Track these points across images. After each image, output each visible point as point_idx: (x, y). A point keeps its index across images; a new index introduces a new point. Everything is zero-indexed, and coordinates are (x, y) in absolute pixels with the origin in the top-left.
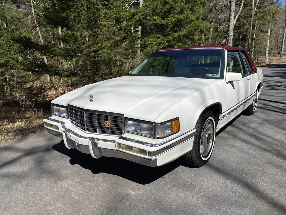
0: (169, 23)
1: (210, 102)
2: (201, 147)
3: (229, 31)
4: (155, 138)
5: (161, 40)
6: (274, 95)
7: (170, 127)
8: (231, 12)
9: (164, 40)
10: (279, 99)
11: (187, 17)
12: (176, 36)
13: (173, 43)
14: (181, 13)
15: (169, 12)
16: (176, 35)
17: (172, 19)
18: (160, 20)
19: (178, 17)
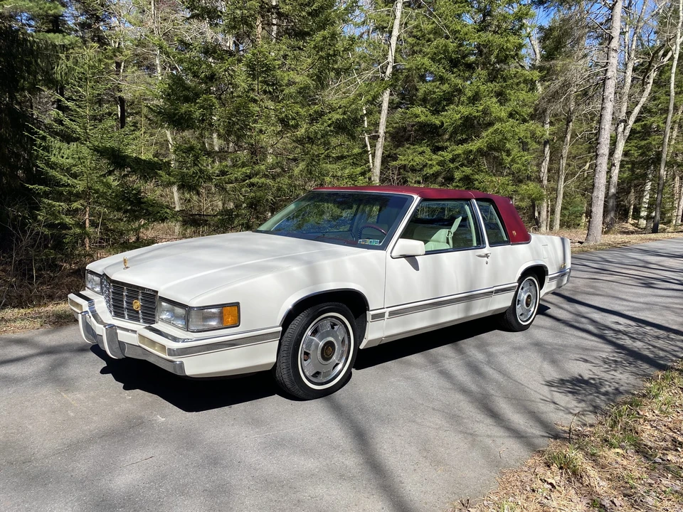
0: (447, 122)
2: (302, 366)
3: (599, 143)
4: (188, 331)
5: (427, 158)
6: (627, 298)
7: (219, 317)
8: (605, 101)
9: (431, 160)
10: (628, 306)
11: (486, 112)
12: (460, 152)
13: (452, 166)
14: (474, 103)
15: (449, 99)
16: (460, 149)
17: (453, 115)
18: (427, 116)
19: (466, 110)
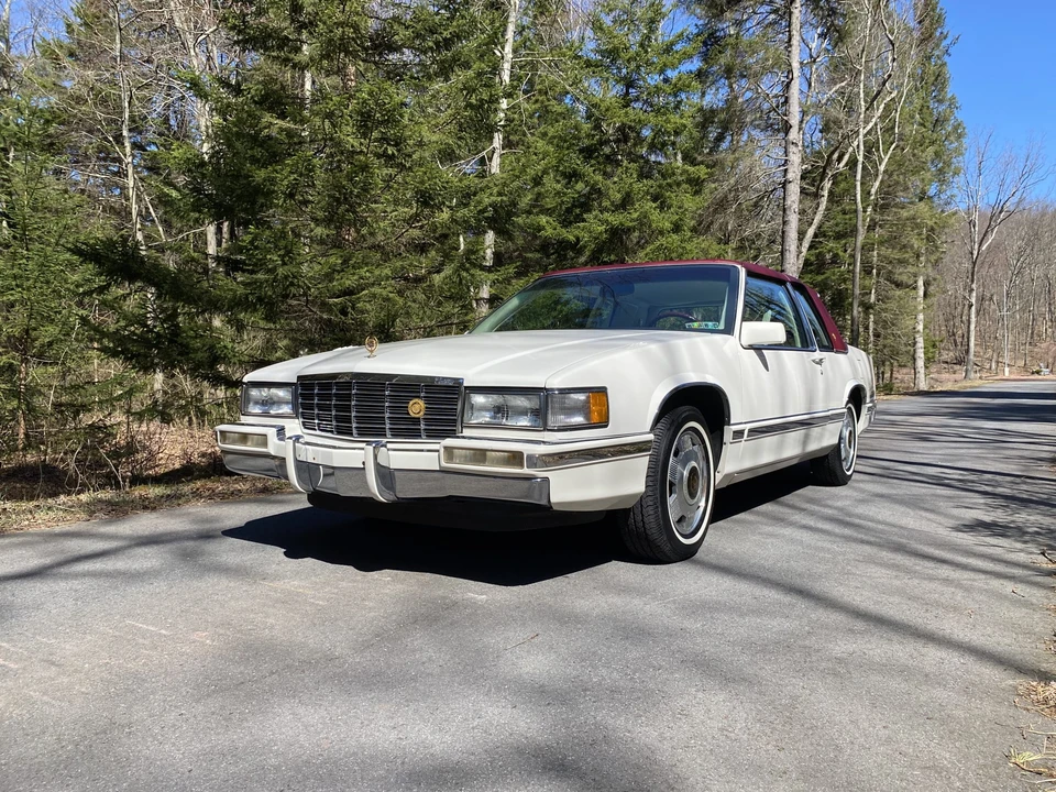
0: (585, 237)
1: (693, 377)
2: (671, 500)
4: (544, 430)
7: (584, 409)
11: (643, 221)
14: (625, 209)
15: (584, 204)
17: (594, 226)
18: (555, 229)
19: (615, 219)
